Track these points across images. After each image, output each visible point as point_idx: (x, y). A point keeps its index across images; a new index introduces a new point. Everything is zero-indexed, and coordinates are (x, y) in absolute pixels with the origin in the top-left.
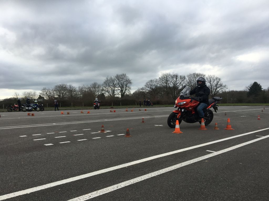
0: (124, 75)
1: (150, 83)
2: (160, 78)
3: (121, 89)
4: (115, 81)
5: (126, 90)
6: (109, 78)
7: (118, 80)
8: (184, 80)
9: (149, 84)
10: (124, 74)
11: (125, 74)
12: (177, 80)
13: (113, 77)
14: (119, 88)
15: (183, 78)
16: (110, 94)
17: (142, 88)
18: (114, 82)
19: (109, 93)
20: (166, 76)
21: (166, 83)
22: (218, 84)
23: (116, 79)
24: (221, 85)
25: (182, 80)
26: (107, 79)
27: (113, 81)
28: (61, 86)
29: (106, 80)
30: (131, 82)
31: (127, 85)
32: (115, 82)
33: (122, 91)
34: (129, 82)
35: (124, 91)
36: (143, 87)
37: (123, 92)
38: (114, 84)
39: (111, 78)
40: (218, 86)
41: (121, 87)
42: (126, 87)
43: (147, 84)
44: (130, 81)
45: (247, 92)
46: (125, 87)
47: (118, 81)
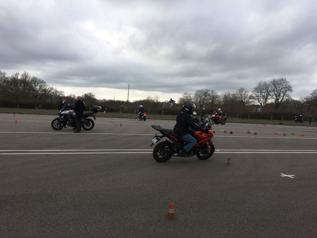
3: (277, 98)
4: (270, 87)
5: (283, 99)
6: (262, 84)
10: (283, 79)
11: (285, 80)
13: (268, 83)
14: (274, 97)
16: (261, 104)
17: (306, 97)
18: (268, 88)
19: (259, 101)
23: (272, 85)
26: (260, 84)
28: (203, 91)
29: (258, 85)
30: (292, 90)
31: (285, 92)
32: (270, 89)
33: (277, 99)
34: (289, 88)
35: (280, 101)
36: (309, 96)
37: (278, 102)
38: (268, 91)
39: (265, 84)
41: (277, 94)
42: (284, 96)
44: (291, 87)
46: (282, 95)
47: (273, 87)
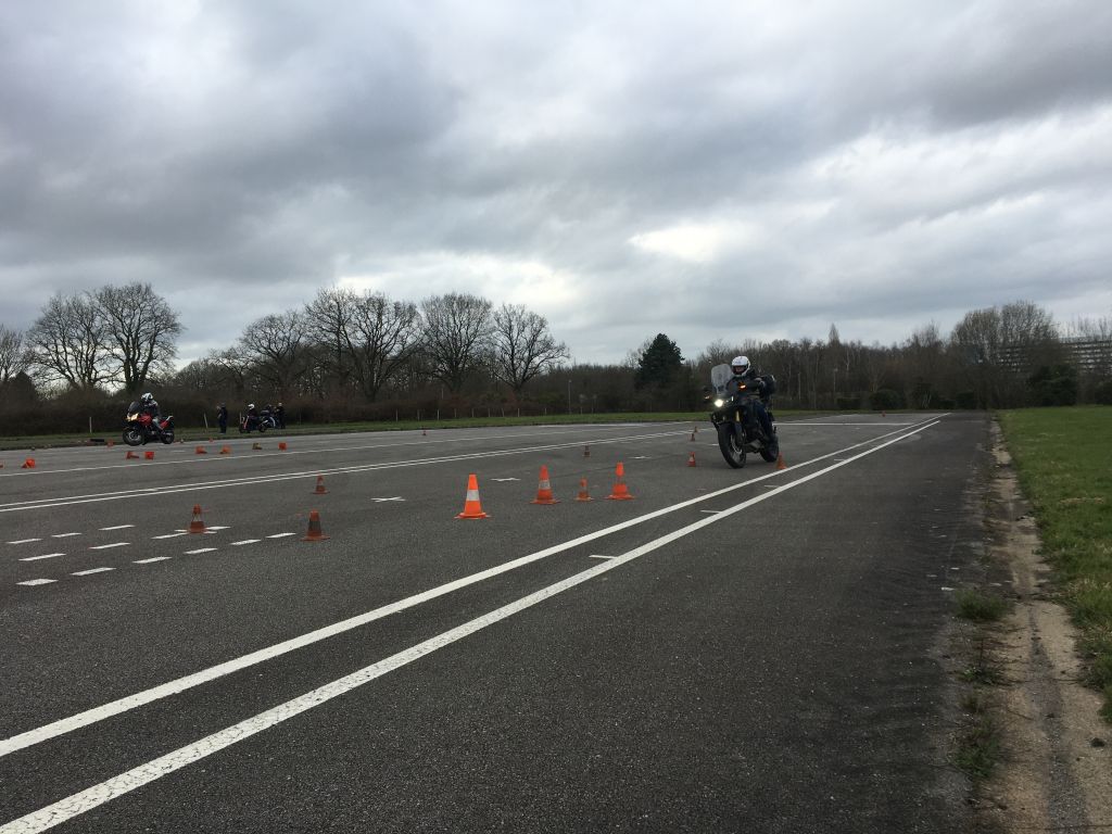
0: (143, 290)
1: (268, 330)
2: (309, 310)
3: (128, 354)
4: (98, 318)
5: (150, 358)
6: (64, 304)
7: (112, 313)
8: (409, 321)
9: (260, 334)
10: (140, 286)
11: (148, 289)
12: (384, 319)
13: (86, 301)
15: (406, 313)
16: (71, 380)
19: (63, 372)
20: (335, 303)
21: (337, 334)
22: (539, 339)
24: (548, 345)
25: (403, 323)
26: (56, 305)
27: (84, 316)
30: (175, 325)
31: (156, 335)
34: (165, 323)
37: (135, 369)
38: (93, 331)
40: (538, 346)
41: (128, 343)
42: (152, 348)
43: (251, 333)
44: (174, 317)
45: (631, 369)
